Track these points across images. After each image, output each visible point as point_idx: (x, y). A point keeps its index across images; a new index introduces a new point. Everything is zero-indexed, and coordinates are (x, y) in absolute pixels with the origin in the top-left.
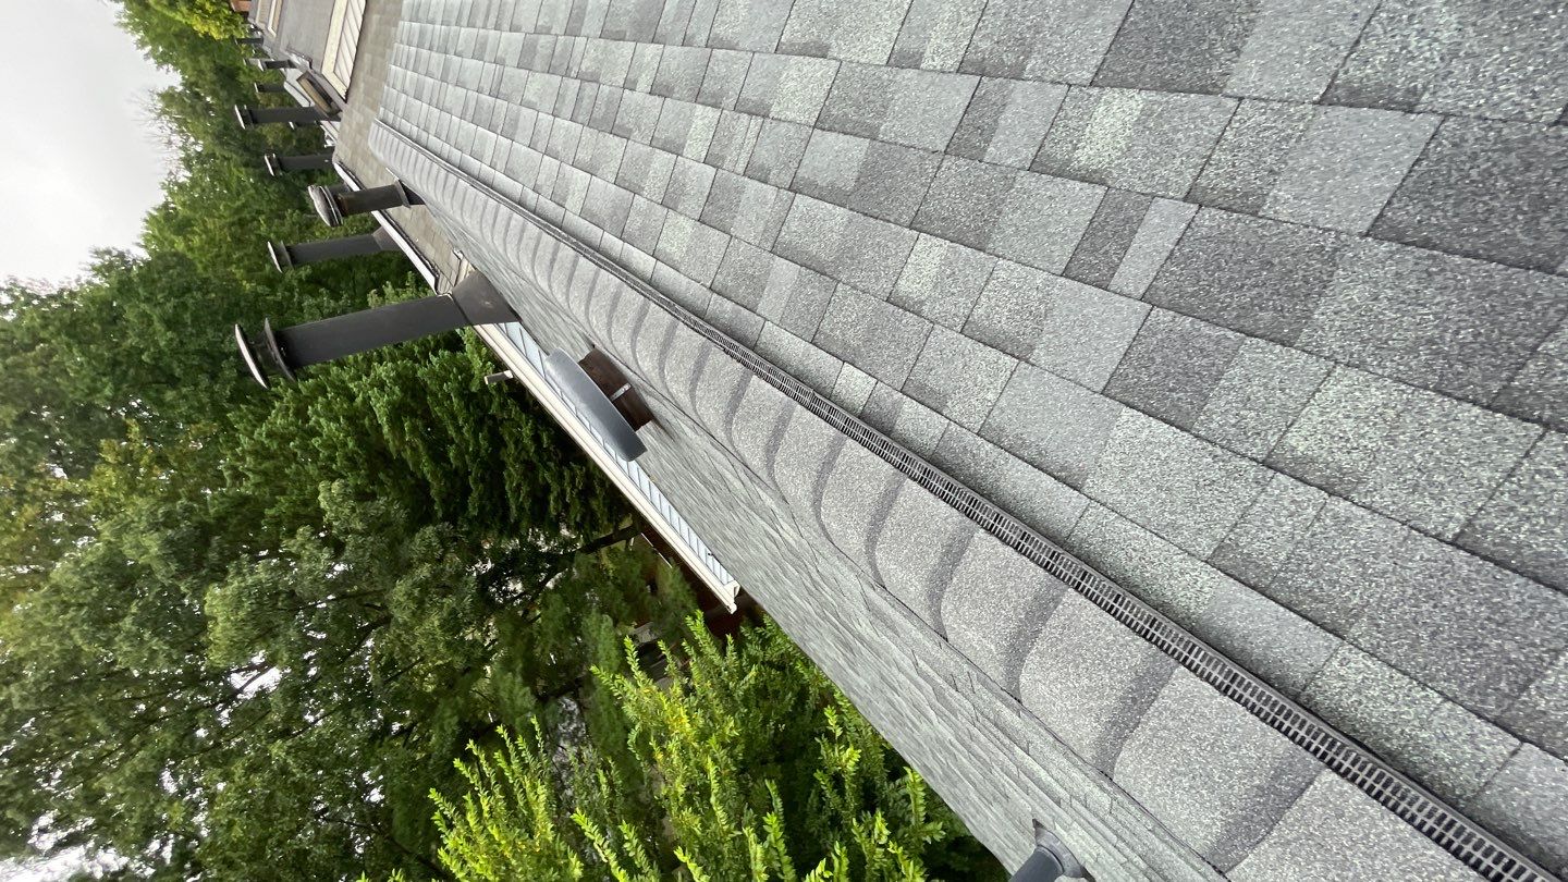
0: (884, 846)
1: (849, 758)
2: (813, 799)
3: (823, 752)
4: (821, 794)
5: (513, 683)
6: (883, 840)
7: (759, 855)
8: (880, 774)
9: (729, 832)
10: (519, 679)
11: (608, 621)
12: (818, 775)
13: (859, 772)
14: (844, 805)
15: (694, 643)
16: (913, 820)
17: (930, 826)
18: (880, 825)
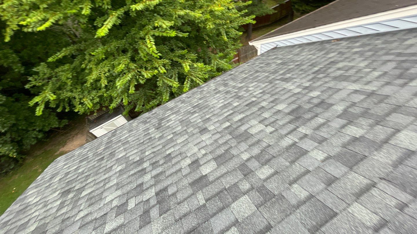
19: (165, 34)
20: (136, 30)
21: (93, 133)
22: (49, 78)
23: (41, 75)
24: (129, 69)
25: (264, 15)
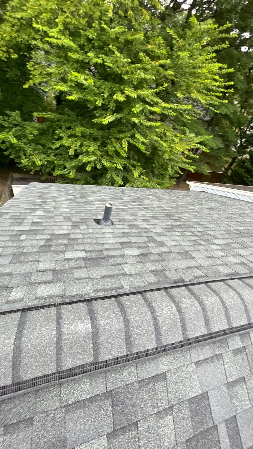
0: (116, 164)
1: (136, 174)
2: (136, 157)
3: (142, 169)
4: (135, 160)
5: (229, 111)
6: (117, 165)
7: (141, 139)
8: (127, 175)
9: (150, 136)
10: (228, 113)
11: (215, 147)
12: (139, 164)
13: (132, 172)
14: (129, 163)
15: (188, 164)
16: (114, 173)
17: (110, 175)
18: (120, 167)
19: (137, 145)
20: (115, 131)
21: (14, 189)
22: (16, 125)
23: (11, 119)
24: (93, 153)
25: (199, 172)
